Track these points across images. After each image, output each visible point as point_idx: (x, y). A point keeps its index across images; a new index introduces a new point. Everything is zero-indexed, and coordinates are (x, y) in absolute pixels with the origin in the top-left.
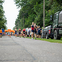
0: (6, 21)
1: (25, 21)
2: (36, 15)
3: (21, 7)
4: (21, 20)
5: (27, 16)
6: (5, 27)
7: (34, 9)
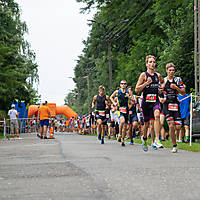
0: (35, 67)
1: (115, 67)
2: (166, 38)
3: (96, 4)
4: (97, 61)
5: (124, 43)
6: (27, 94)
7: (154, 15)
